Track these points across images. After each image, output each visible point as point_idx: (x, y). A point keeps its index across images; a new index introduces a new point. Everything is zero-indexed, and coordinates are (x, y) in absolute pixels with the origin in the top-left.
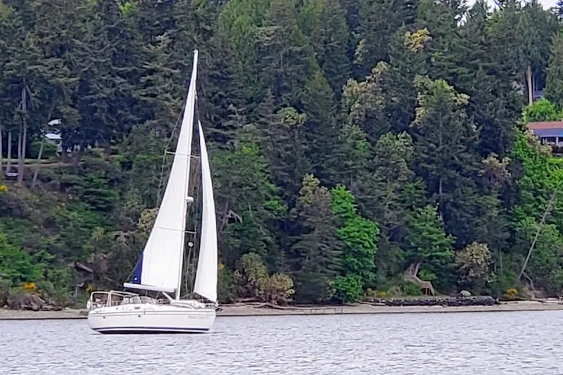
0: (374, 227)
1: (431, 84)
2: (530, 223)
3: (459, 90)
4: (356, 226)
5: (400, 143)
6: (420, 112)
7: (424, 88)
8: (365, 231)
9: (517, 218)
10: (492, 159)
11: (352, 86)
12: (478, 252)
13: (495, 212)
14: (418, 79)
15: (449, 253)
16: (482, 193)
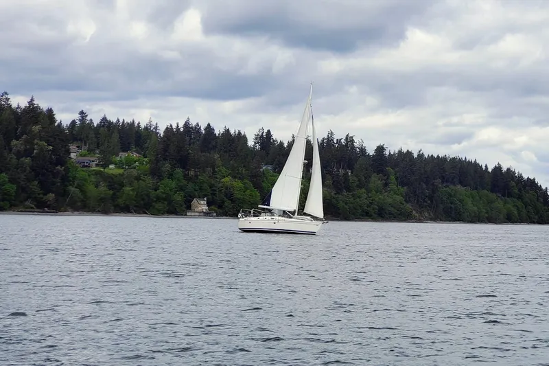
0: (14, 187)
1: (40, 143)
2: (70, 188)
3: (49, 145)
4: (8, 186)
5: (27, 160)
6: (35, 151)
7: (37, 144)
8: (12, 188)
9: (66, 186)
10: (59, 167)
11: (14, 142)
12: (51, 196)
13: (59, 184)
14: (36, 141)
15: (41, 196)
16: (55, 178)
